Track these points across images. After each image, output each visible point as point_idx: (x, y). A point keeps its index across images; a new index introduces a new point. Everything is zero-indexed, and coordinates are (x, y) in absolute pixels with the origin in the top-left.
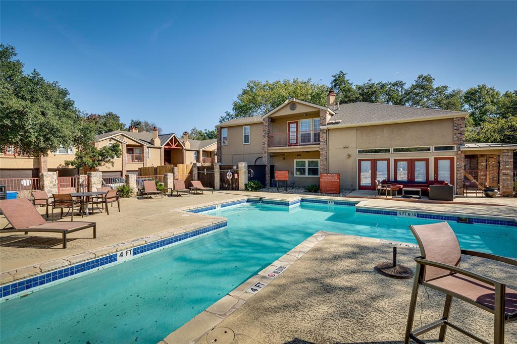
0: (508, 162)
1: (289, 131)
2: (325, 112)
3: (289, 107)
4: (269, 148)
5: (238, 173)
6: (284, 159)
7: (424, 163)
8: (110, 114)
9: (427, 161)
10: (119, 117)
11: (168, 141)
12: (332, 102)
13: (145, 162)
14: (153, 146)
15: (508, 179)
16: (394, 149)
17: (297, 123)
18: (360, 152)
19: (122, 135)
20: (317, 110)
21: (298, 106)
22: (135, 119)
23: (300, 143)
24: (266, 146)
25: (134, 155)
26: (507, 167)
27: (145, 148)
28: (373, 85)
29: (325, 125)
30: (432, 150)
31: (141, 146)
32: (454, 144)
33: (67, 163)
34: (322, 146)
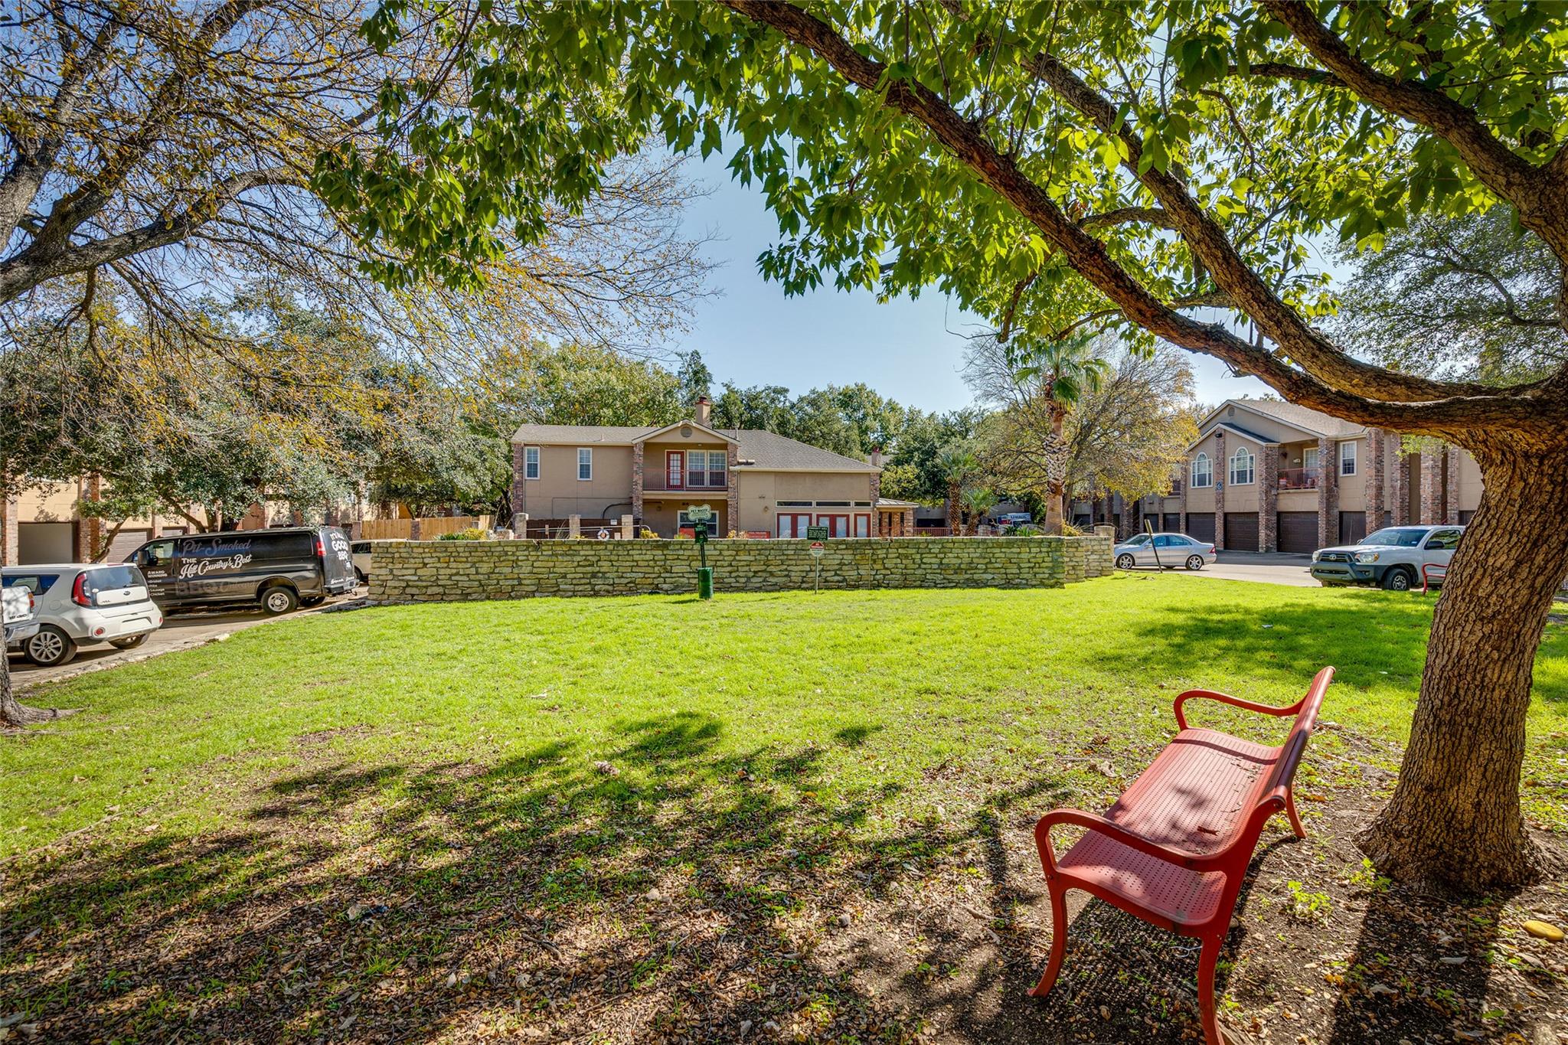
1: (668, 467)
2: (735, 446)
3: (679, 431)
4: (644, 492)
6: (661, 509)
7: (844, 519)
9: (848, 516)
16: (817, 502)
17: (681, 453)
18: (780, 504)
20: (722, 442)
21: (694, 432)
23: (687, 487)
24: (640, 489)
32: (871, 500)
34: (731, 493)
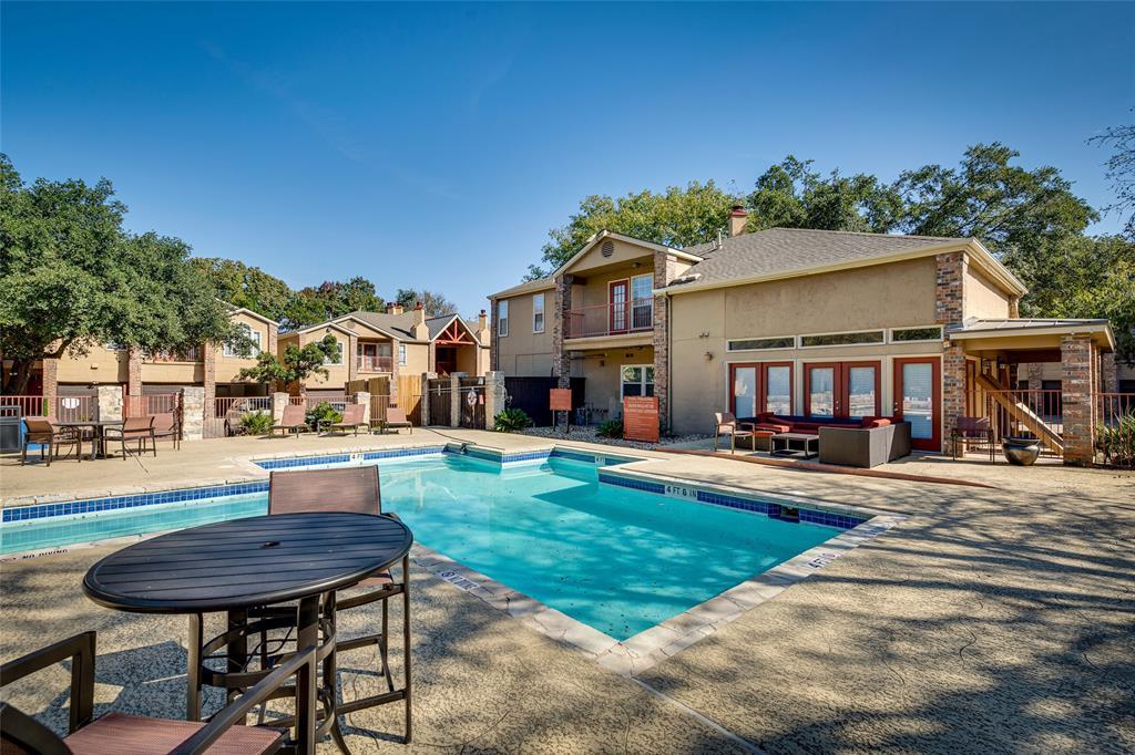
0: (1075, 368)
1: (612, 301)
2: (664, 256)
3: (600, 250)
4: (566, 341)
5: (484, 395)
6: (603, 364)
7: (870, 372)
8: (358, 281)
9: (876, 365)
10: (372, 287)
11: (444, 329)
12: (739, 230)
13: (395, 370)
14: (413, 340)
15: (1076, 416)
16: (804, 339)
17: (625, 283)
18: (732, 346)
19: (351, 319)
20: (648, 253)
21: (617, 247)
22: (406, 289)
23: (632, 329)
24: (560, 336)
25: (378, 357)
26: (1074, 382)
27: (396, 344)
28: (843, 183)
29: (664, 287)
30: (887, 339)
31: (389, 340)
32: (938, 322)
33: (245, 373)
34: (657, 333)
